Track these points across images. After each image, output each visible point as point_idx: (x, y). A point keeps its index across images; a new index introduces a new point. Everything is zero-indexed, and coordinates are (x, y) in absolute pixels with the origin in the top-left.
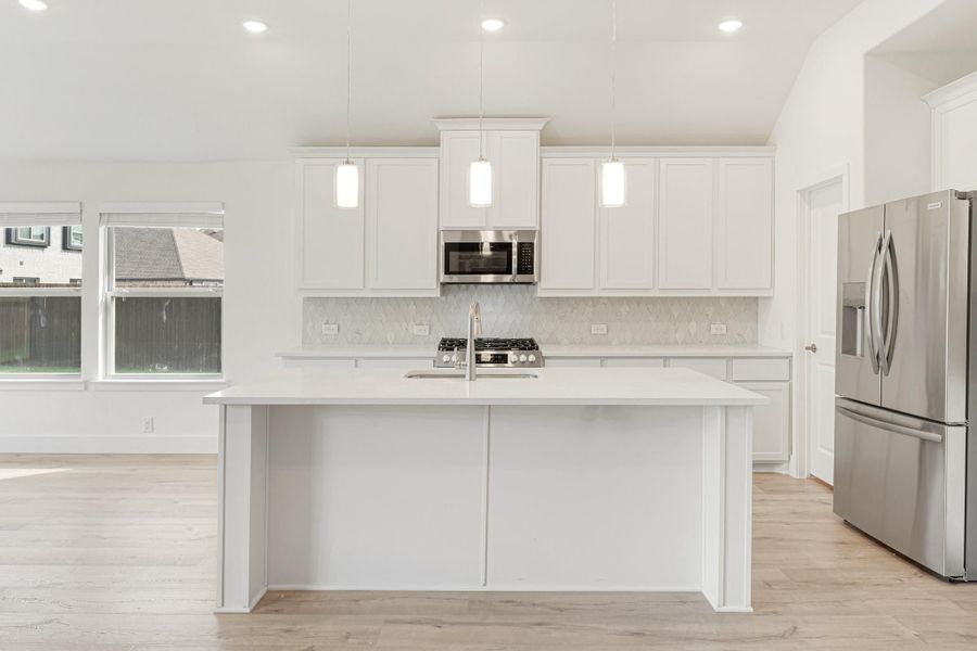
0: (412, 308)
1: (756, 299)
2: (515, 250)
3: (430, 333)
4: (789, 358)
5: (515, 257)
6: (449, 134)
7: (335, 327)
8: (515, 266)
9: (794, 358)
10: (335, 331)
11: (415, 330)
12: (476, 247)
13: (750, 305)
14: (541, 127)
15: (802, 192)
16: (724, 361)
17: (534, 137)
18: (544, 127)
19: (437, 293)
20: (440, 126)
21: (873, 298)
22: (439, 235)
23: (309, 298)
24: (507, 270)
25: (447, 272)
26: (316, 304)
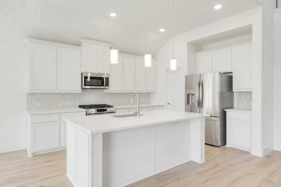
0: (68, 96)
1: (150, 93)
2: (105, 79)
3: (74, 104)
4: (163, 106)
5: (105, 81)
6: (85, 44)
7: (40, 103)
8: (105, 84)
9: (164, 106)
10: (40, 105)
11: (69, 103)
14: (110, 46)
15: (166, 70)
16: (152, 107)
18: (111, 46)
19: (81, 92)
20: (82, 40)
22: (82, 73)
23: (29, 93)
24: (103, 85)
25: (85, 85)
26: (32, 95)
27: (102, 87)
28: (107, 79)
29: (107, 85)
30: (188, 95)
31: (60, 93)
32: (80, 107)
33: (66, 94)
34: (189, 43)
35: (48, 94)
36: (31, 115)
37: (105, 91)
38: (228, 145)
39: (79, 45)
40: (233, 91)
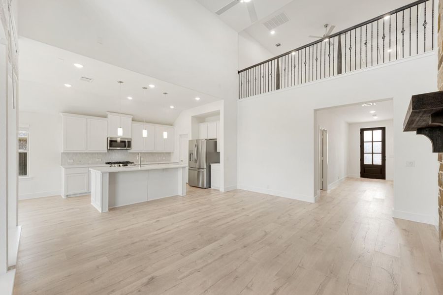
0: (96, 155)
1: (170, 153)
2: (127, 142)
4: (178, 163)
5: (127, 144)
6: (110, 116)
8: (127, 146)
10: (73, 161)
11: (97, 160)
12: (116, 141)
13: (169, 154)
14: (132, 117)
15: (180, 135)
17: (131, 119)
19: (107, 152)
20: (108, 113)
21: (195, 153)
22: (108, 138)
23: (63, 153)
24: (125, 147)
25: (110, 147)
26: (66, 154)
27: (125, 148)
28: (129, 142)
29: (129, 146)
30: (190, 154)
31: (90, 153)
32: (107, 163)
33: (95, 153)
34: (192, 116)
35: (79, 153)
36: (65, 168)
37: (129, 151)
38: (212, 188)
39: (105, 117)
40: (218, 151)
